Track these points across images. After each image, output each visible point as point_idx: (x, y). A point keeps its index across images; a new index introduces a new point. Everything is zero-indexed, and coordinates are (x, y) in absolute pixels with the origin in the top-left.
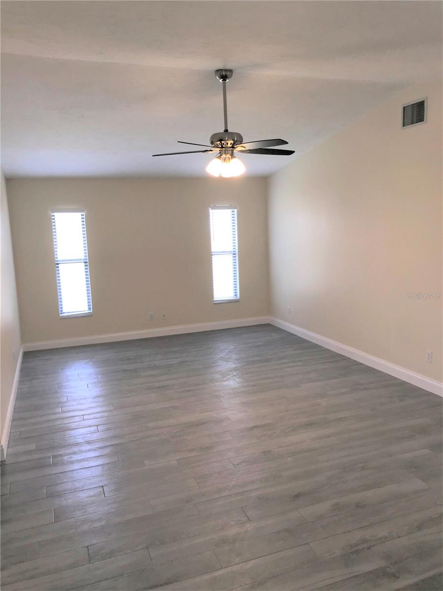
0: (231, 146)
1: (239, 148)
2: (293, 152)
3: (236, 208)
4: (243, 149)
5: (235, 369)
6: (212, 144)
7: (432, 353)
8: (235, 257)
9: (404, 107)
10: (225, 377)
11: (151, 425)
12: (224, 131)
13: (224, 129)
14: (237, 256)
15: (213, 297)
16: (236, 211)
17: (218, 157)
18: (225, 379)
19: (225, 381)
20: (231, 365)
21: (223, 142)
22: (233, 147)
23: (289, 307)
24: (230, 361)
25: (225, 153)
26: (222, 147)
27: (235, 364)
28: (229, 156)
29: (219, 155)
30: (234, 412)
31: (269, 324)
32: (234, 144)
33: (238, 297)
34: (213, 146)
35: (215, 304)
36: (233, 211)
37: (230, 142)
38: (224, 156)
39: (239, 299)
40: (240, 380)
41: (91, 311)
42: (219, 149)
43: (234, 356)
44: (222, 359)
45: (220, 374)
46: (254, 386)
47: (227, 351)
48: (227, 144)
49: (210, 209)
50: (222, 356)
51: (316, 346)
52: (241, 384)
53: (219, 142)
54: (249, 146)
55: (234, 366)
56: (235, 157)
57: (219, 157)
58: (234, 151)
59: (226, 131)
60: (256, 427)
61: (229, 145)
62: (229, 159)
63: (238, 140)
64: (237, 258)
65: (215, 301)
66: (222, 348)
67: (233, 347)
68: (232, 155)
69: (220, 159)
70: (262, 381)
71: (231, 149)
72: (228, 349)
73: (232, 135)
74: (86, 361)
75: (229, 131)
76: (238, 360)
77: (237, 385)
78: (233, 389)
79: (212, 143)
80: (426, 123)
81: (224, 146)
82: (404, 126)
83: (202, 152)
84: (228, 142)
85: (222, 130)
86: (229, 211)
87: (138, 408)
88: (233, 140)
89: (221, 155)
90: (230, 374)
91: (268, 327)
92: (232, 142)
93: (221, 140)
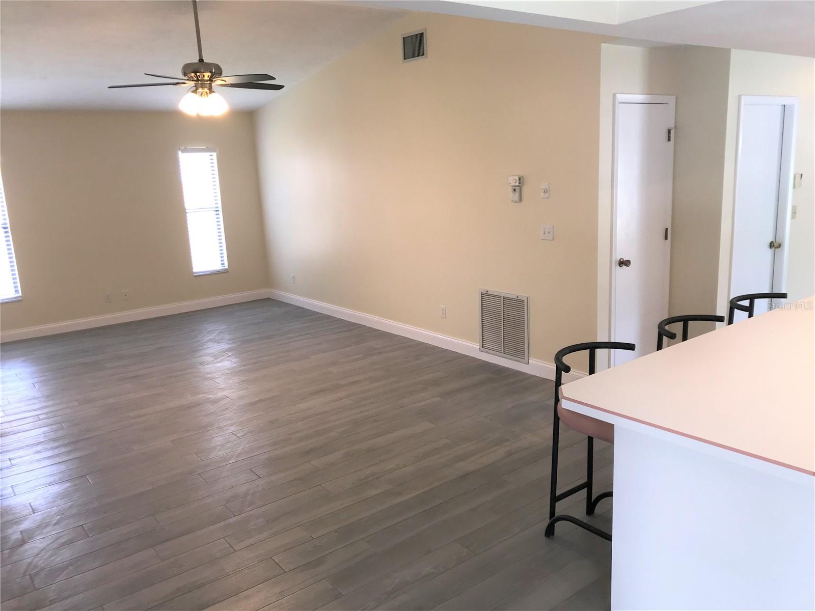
0: (208, 79)
1: (218, 82)
2: (282, 87)
3: (216, 152)
4: (224, 83)
5: (230, 350)
6: (185, 76)
7: (445, 307)
8: (218, 214)
9: (404, 38)
10: (217, 359)
11: (132, 414)
12: (199, 61)
13: (198, 58)
14: (221, 213)
15: (192, 268)
16: (215, 154)
17: (193, 92)
18: (218, 360)
19: (219, 362)
20: (224, 346)
21: (198, 74)
22: (211, 80)
23: (293, 275)
24: (222, 342)
25: (202, 87)
26: (198, 80)
27: (229, 344)
28: (206, 90)
29: (194, 88)
30: (233, 390)
31: (269, 298)
32: (212, 77)
33: (226, 266)
34: (186, 78)
35: (196, 276)
36: (211, 155)
37: (207, 75)
38: (200, 90)
39: (227, 269)
40: (238, 360)
41: (20, 295)
42: (194, 82)
43: (227, 337)
44: (211, 340)
45: (211, 357)
46: (255, 363)
47: (217, 332)
48: (204, 76)
49: (180, 152)
50: (211, 337)
51: (328, 317)
52: (239, 364)
53: (193, 75)
54: (230, 80)
55: (228, 346)
56: (214, 92)
57: (195, 92)
58: (213, 85)
59: (201, 60)
60: (260, 401)
61: (206, 78)
62: (207, 93)
63: (217, 72)
64: (221, 216)
65: (196, 273)
66: (210, 330)
67: (225, 327)
68: (211, 90)
69: (196, 93)
70: (266, 358)
71: (209, 82)
72: (218, 330)
73: (209, 67)
74: (23, 359)
75: (204, 61)
76: (232, 340)
77: (234, 365)
78: (228, 369)
79: (185, 74)
80: (427, 58)
81: (200, 79)
82: (405, 59)
83: (173, 85)
84: (204, 74)
85: (196, 60)
86: (206, 155)
87: (111, 401)
88: (211, 72)
89: (197, 89)
90: (224, 355)
91: (269, 302)
92: (210, 74)
93: (195, 72)
